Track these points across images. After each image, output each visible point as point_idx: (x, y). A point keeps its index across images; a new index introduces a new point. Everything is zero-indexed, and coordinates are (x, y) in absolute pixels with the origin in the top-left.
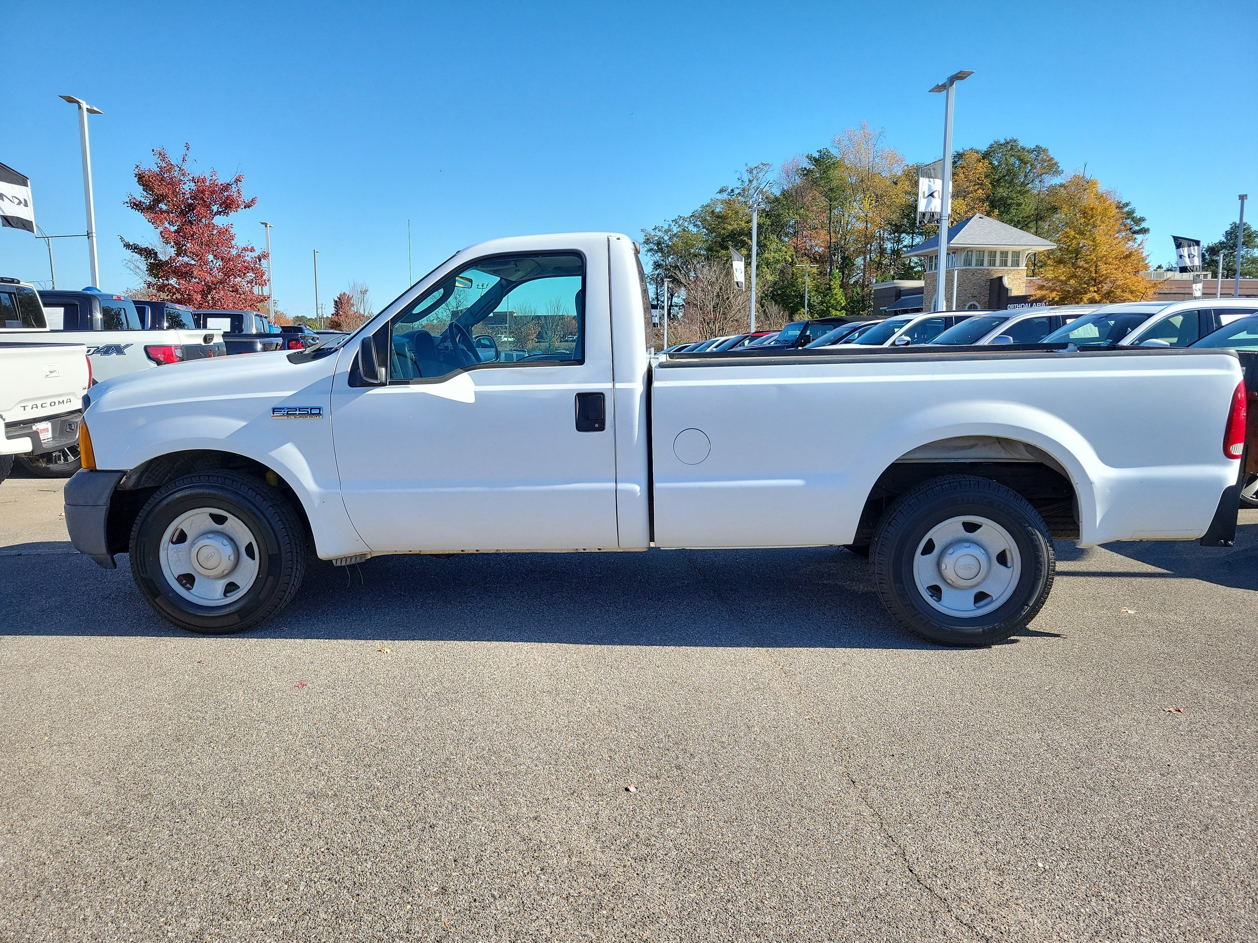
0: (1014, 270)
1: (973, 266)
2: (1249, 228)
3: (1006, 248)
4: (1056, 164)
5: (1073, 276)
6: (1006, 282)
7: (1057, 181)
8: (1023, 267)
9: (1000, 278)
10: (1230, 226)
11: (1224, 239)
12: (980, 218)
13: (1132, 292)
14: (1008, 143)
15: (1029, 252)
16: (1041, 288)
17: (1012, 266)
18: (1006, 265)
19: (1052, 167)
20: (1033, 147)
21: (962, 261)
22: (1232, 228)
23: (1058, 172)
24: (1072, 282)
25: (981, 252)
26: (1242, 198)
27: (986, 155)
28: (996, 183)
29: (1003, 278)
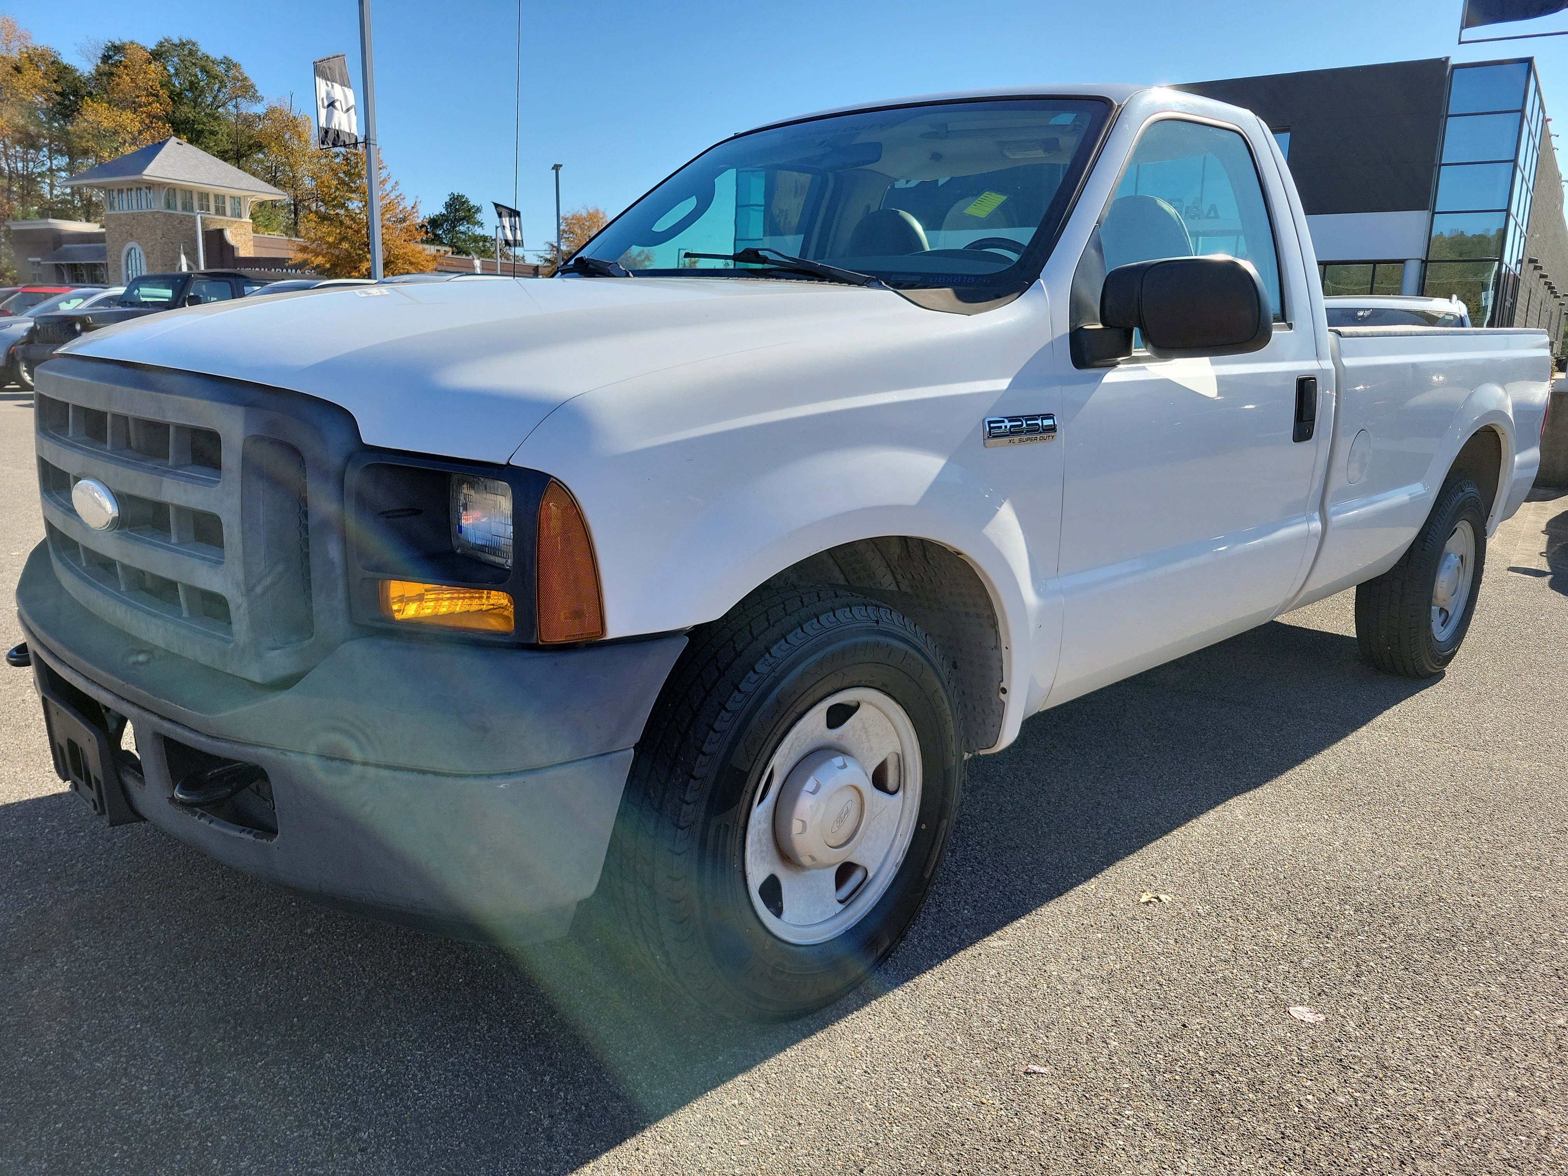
0: (236, 222)
1: (179, 211)
2: (467, 201)
3: (222, 191)
4: (252, 86)
5: (344, 239)
6: (229, 236)
7: (259, 109)
8: (247, 219)
9: (221, 232)
10: (449, 198)
11: (444, 211)
12: (178, 143)
13: (411, 263)
14: (184, 45)
15: (253, 199)
16: (304, 249)
17: (232, 216)
18: (224, 214)
19: (247, 90)
20: (219, 57)
21: (163, 201)
22: (451, 199)
23: (256, 98)
24: (345, 245)
25: (188, 193)
26: (557, 167)
27: (157, 55)
28: (176, 97)
29: (225, 231)
